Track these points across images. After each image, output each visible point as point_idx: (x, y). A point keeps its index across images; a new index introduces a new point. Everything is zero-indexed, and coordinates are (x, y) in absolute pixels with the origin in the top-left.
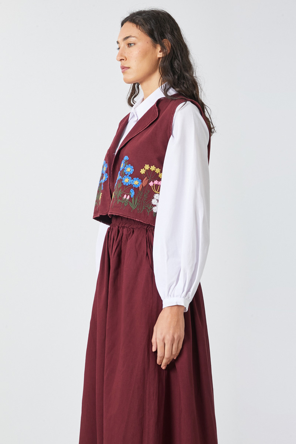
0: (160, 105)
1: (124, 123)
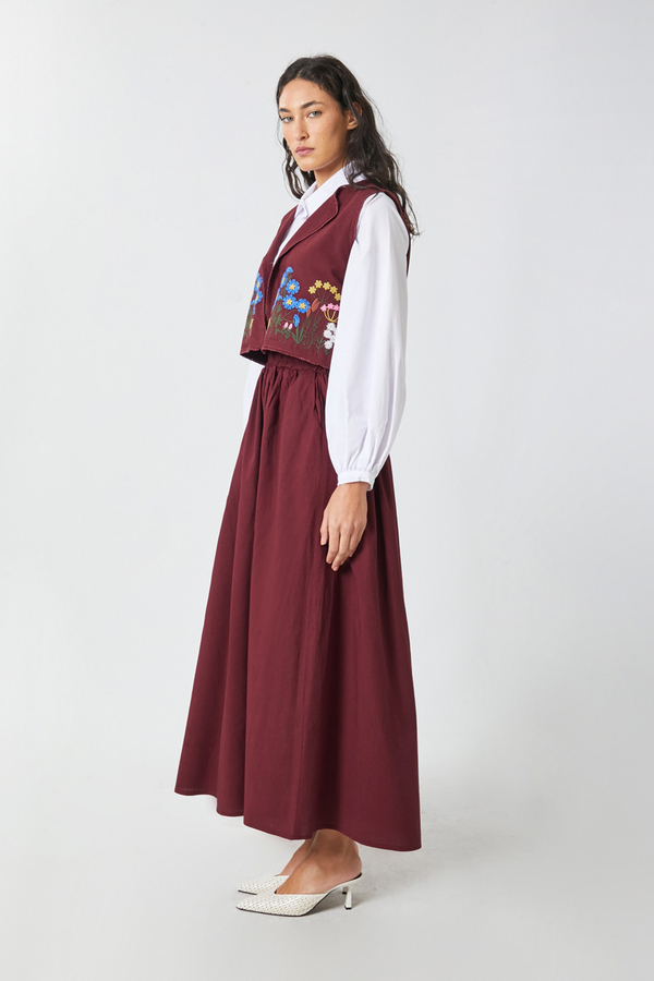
0: (341, 196)
1: (288, 220)
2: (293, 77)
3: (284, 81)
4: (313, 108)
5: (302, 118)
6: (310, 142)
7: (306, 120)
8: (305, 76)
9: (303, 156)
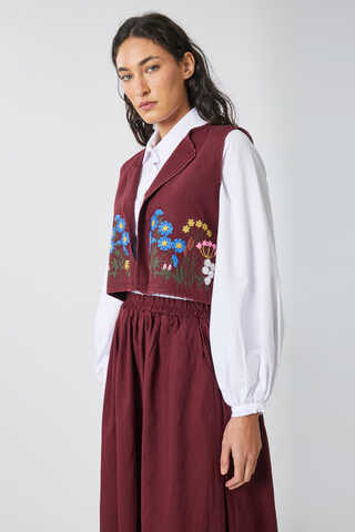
2: (126, 37)
3: (118, 42)
4: (150, 63)
5: (141, 74)
6: (153, 96)
7: (145, 75)
8: (138, 34)
9: (148, 110)
